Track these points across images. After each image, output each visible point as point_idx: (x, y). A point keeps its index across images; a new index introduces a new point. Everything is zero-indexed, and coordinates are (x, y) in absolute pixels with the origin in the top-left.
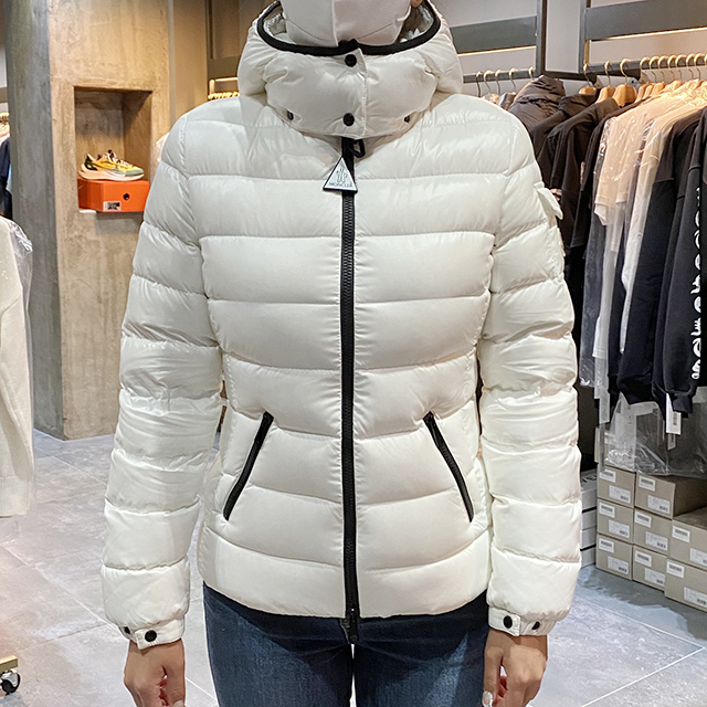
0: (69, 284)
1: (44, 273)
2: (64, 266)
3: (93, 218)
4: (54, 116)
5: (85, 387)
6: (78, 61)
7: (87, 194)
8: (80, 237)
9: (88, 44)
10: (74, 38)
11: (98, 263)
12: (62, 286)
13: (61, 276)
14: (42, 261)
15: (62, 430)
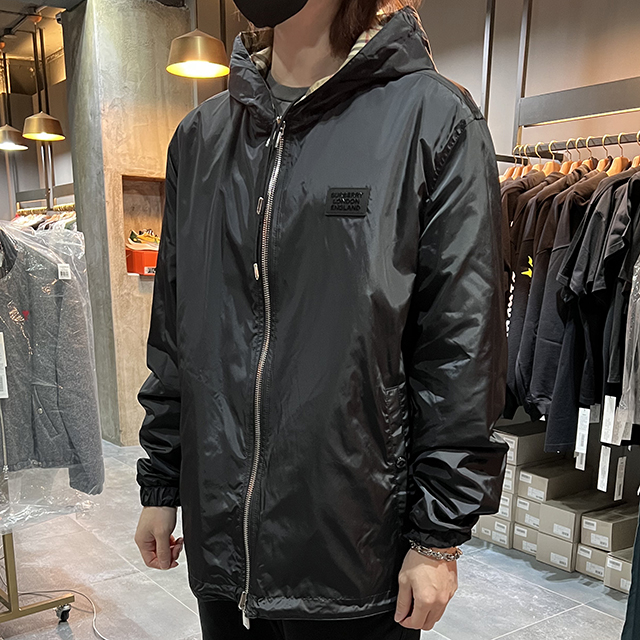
0: (121, 330)
1: (103, 322)
2: (117, 317)
3: (137, 279)
4: (107, 199)
5: (135, 408)
6: (125, 155)
7: (133, 261)
8: (128, 294)
9: (132, 141)
10: (121, 136)
11: (142, 315)
12: (115, 331)
13: (115, 324)
14: (102, 312)
15: (119, 438)
